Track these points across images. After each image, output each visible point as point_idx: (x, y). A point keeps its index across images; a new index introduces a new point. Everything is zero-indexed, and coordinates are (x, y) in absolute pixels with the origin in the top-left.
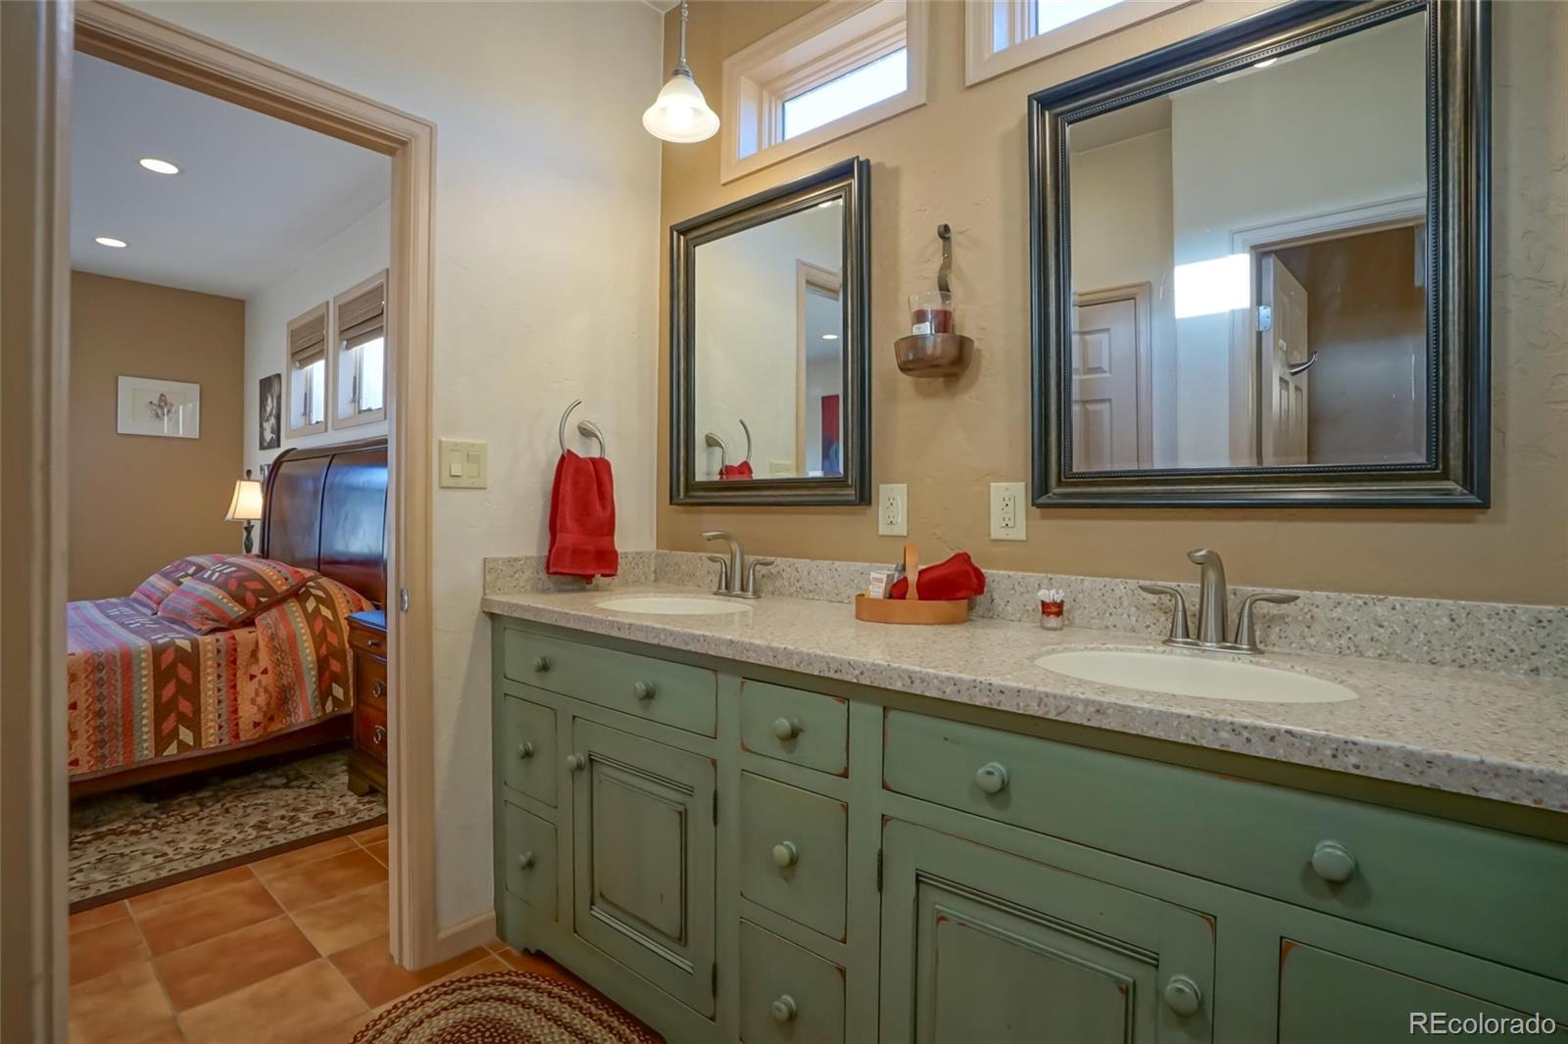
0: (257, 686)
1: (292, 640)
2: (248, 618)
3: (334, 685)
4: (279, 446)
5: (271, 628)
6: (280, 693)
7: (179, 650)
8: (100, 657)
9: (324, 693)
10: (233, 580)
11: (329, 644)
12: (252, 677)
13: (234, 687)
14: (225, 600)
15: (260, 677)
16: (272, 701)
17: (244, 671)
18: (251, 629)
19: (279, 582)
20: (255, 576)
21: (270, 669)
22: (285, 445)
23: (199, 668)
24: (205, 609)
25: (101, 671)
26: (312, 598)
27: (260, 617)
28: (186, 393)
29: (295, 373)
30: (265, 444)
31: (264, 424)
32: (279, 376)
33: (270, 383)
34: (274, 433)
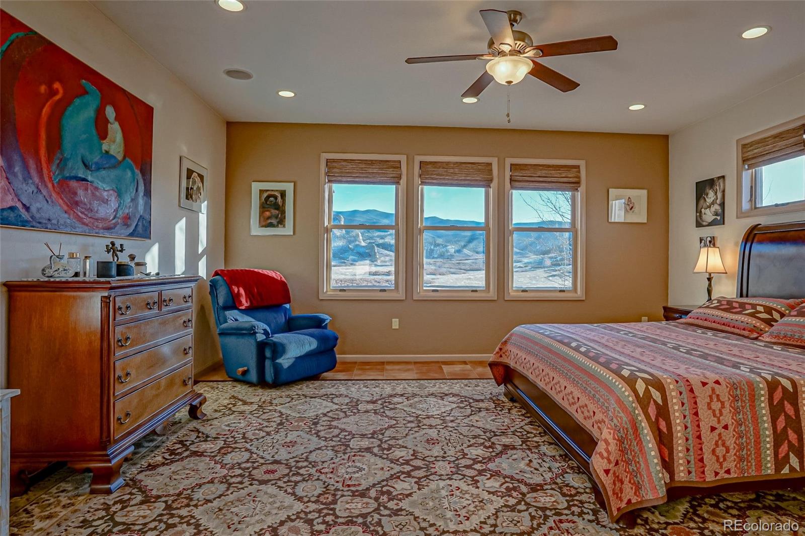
4: (723, 224)
22: (735, 222)
28: (640, 196)
29: (744, 173)
30: (704, 223)
31: (703, 210)
32: (723, 177)
33: (711, 183)
34: (718, 216)
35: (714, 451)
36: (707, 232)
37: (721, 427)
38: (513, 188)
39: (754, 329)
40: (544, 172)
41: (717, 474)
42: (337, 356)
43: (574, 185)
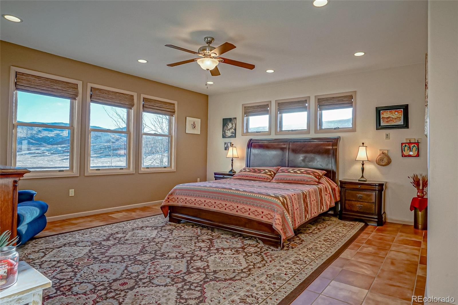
4: (235, 137)
28: (198, 122)
29: (245, 118)
30: (227, 137)
31: (226, 131)
32: (236, 118)
33: (230, 120)
34: (233, 134)
36: (227, 140)
38: (144, 111)
39: (268, 178)
40: (159, 104)
42: (47, 218)
43: (172, 113)
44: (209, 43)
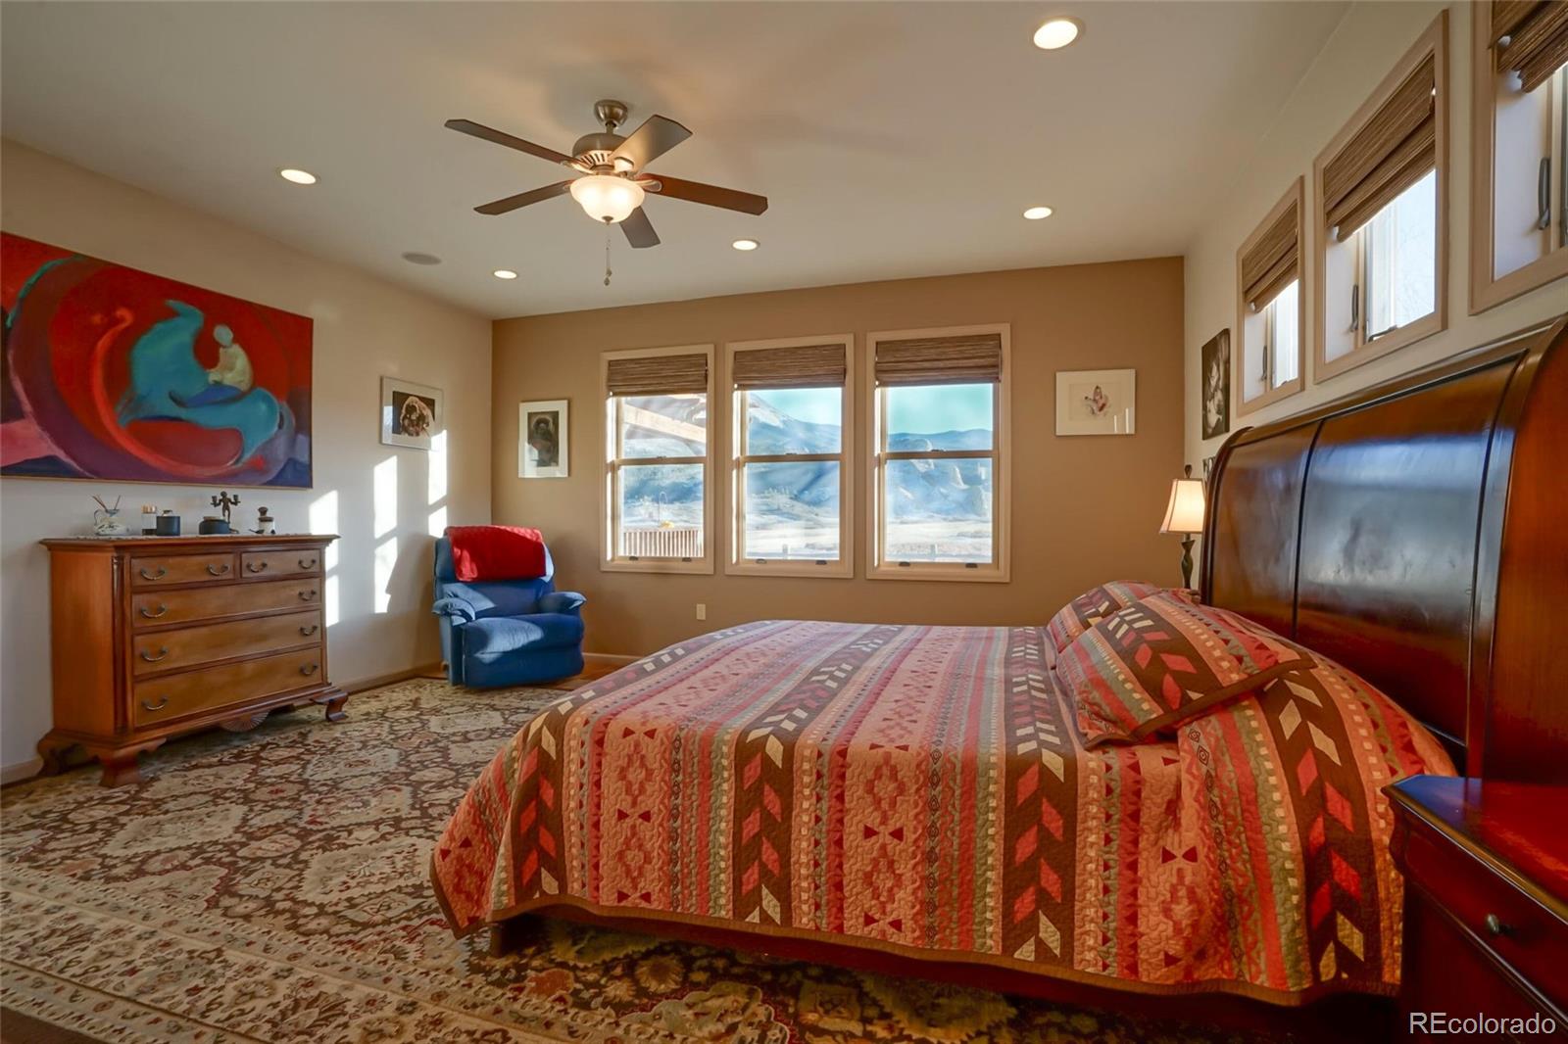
0: (1174, 880)
1: (1250, 796)
2: (1166, 727)
3: (1340, 918)
4: (1227, 430)
5: (1205, 761)
6: (1219, 904)
7: (1045, 772)
8: (936, 760)
9: (1318, 934)
10: (1144, 646)
11: (1332, 822)
12: (1167, 856)
13: (1133, 866)
14: (1128, 686)
15: (1180, 862)
16: (1203, 919)
17: (1153, 837)
18: (1170, 754)
19: (1225, 664)
20: (1182, 645)
21: (1202, 852)
22: (1236, 425)
23: (1075, 815)
24: (1096, 695)
25: (935, 785)
26: (1291, 702)
27: (1187, 730)
28: (1120, 383)
29: (1249, 320)
30: (1209, 430)
32: (1227, 332)
35: (621, 855)
37: (637, 815)
38: (882, 383)
40: (934, 350)
41: (622, 896)
43: (988, 371)
44: (612, 120)
